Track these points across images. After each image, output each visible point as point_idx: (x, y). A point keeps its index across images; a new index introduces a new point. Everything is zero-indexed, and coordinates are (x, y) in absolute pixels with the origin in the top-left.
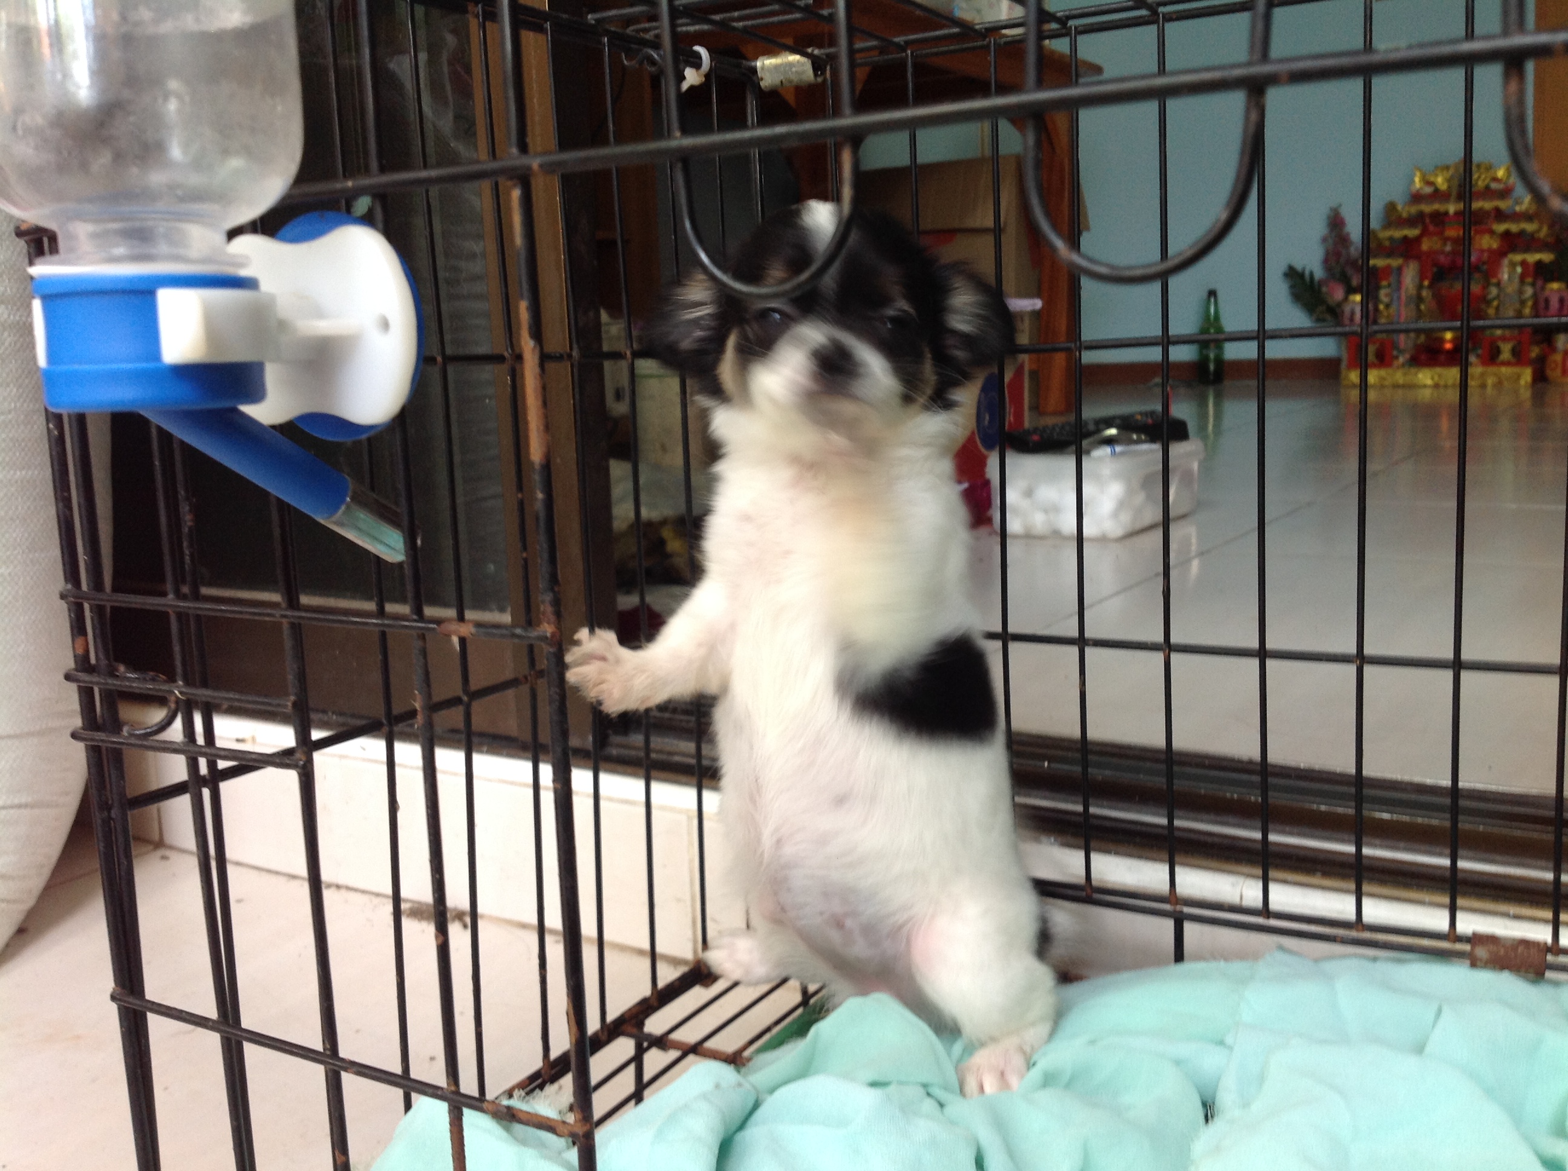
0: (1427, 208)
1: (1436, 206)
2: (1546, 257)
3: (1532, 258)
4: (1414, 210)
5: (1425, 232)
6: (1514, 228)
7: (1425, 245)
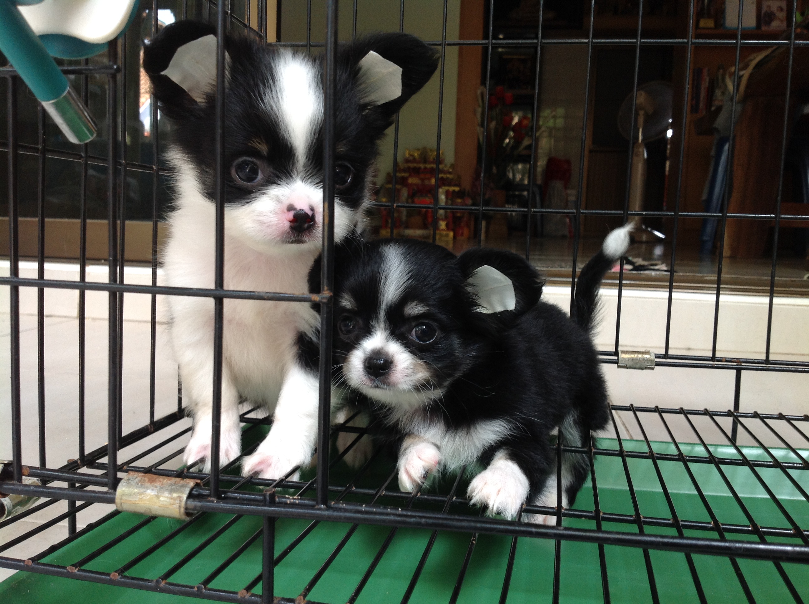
0: (411, 165)
1: (415, 165)
2: (457, 189)
3: (451, 189)
4: (406, 165)
5: (410, 176)
6: (444, 176)
7: (410, 181)
